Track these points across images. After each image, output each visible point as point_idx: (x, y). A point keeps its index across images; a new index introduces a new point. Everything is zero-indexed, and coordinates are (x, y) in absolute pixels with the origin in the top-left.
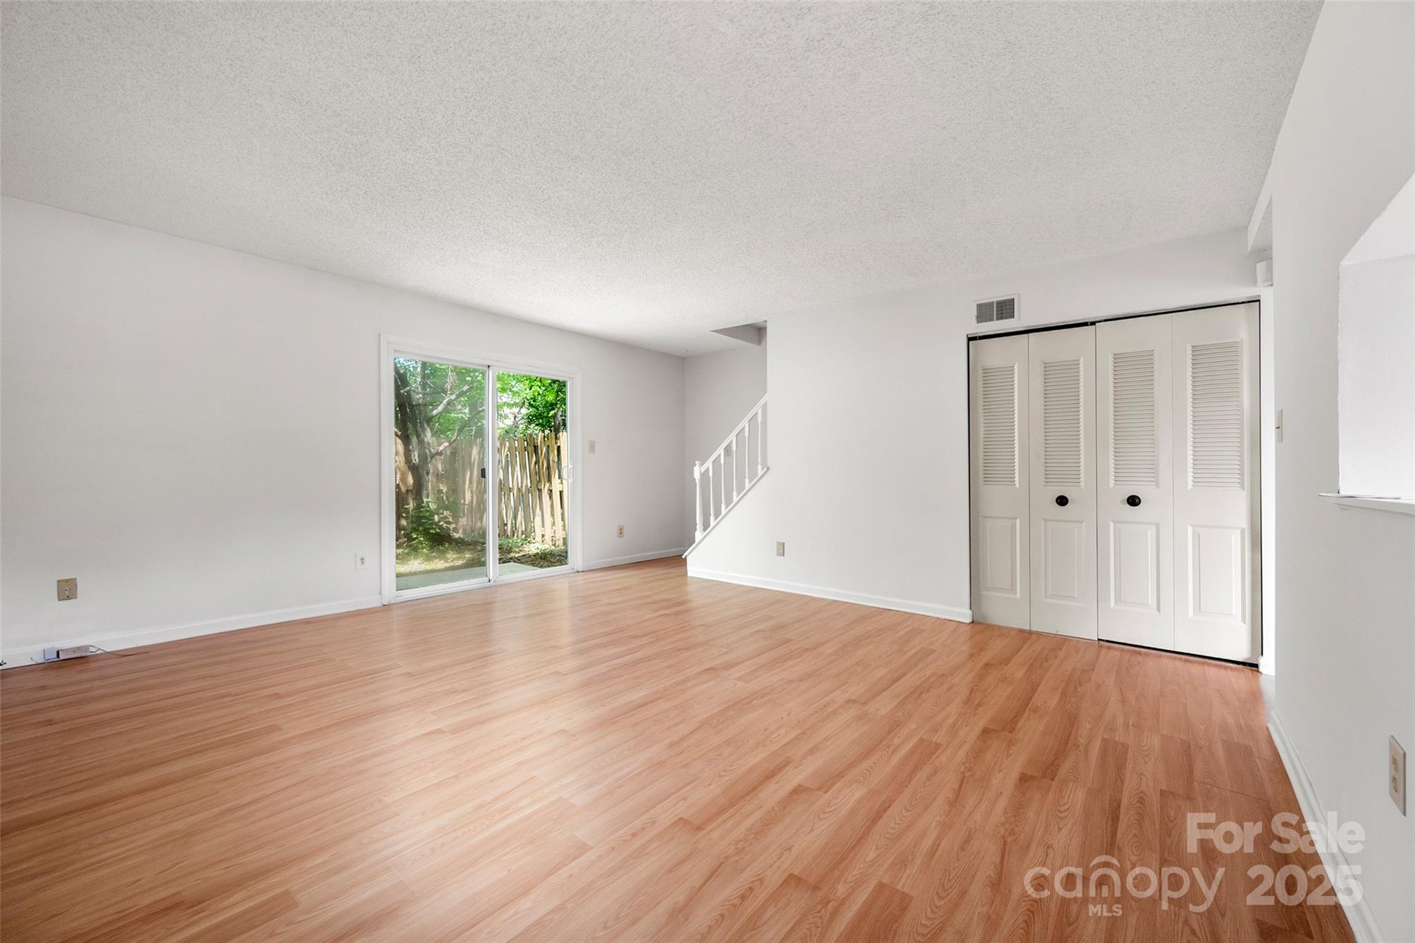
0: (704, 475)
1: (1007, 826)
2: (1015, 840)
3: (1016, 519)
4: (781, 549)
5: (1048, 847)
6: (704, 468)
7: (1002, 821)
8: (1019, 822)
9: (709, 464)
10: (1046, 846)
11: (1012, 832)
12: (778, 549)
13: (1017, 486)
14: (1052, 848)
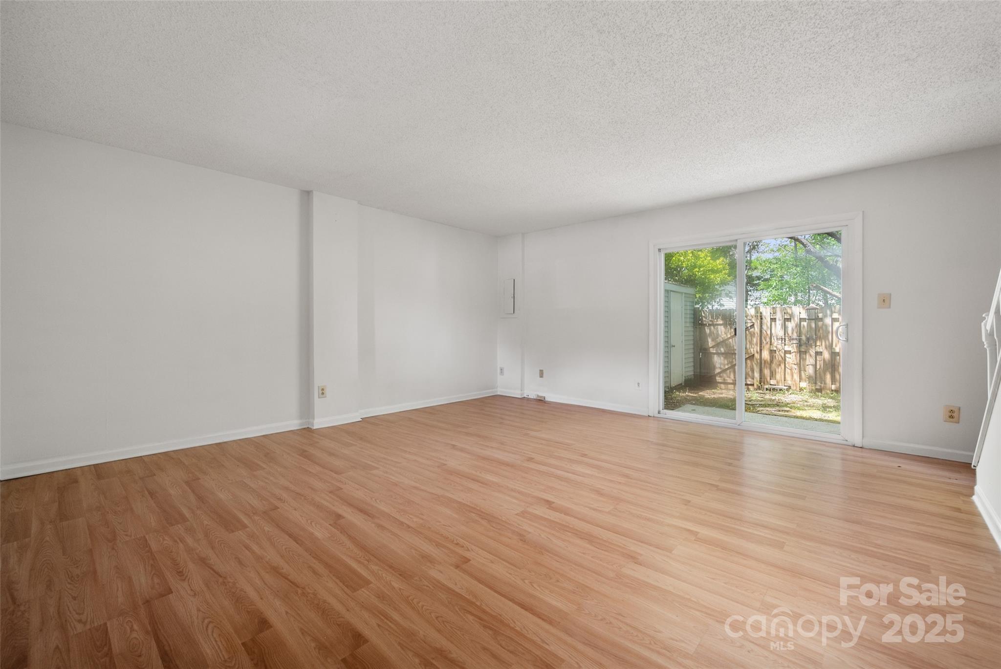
1: (230, 584)
2: (217, 582)
5: (195, 594)
6: (988, 326)
7: (237, 584)
8: (227, 593)
10: (197, 593)
11: (224, 583)
14: (193, 596)
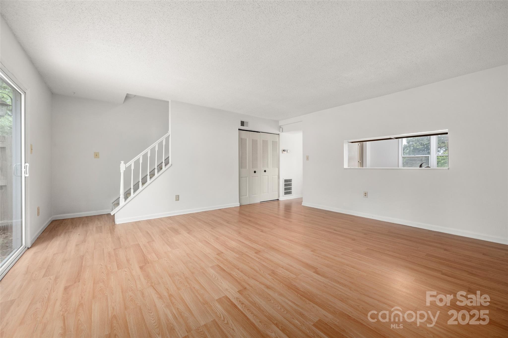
0: (128, 169)
3: (247, 177)
4: (177, 198)
6: (128, 165)
9: (132, 163)
12: (176, 198)
13: (247, 169)
